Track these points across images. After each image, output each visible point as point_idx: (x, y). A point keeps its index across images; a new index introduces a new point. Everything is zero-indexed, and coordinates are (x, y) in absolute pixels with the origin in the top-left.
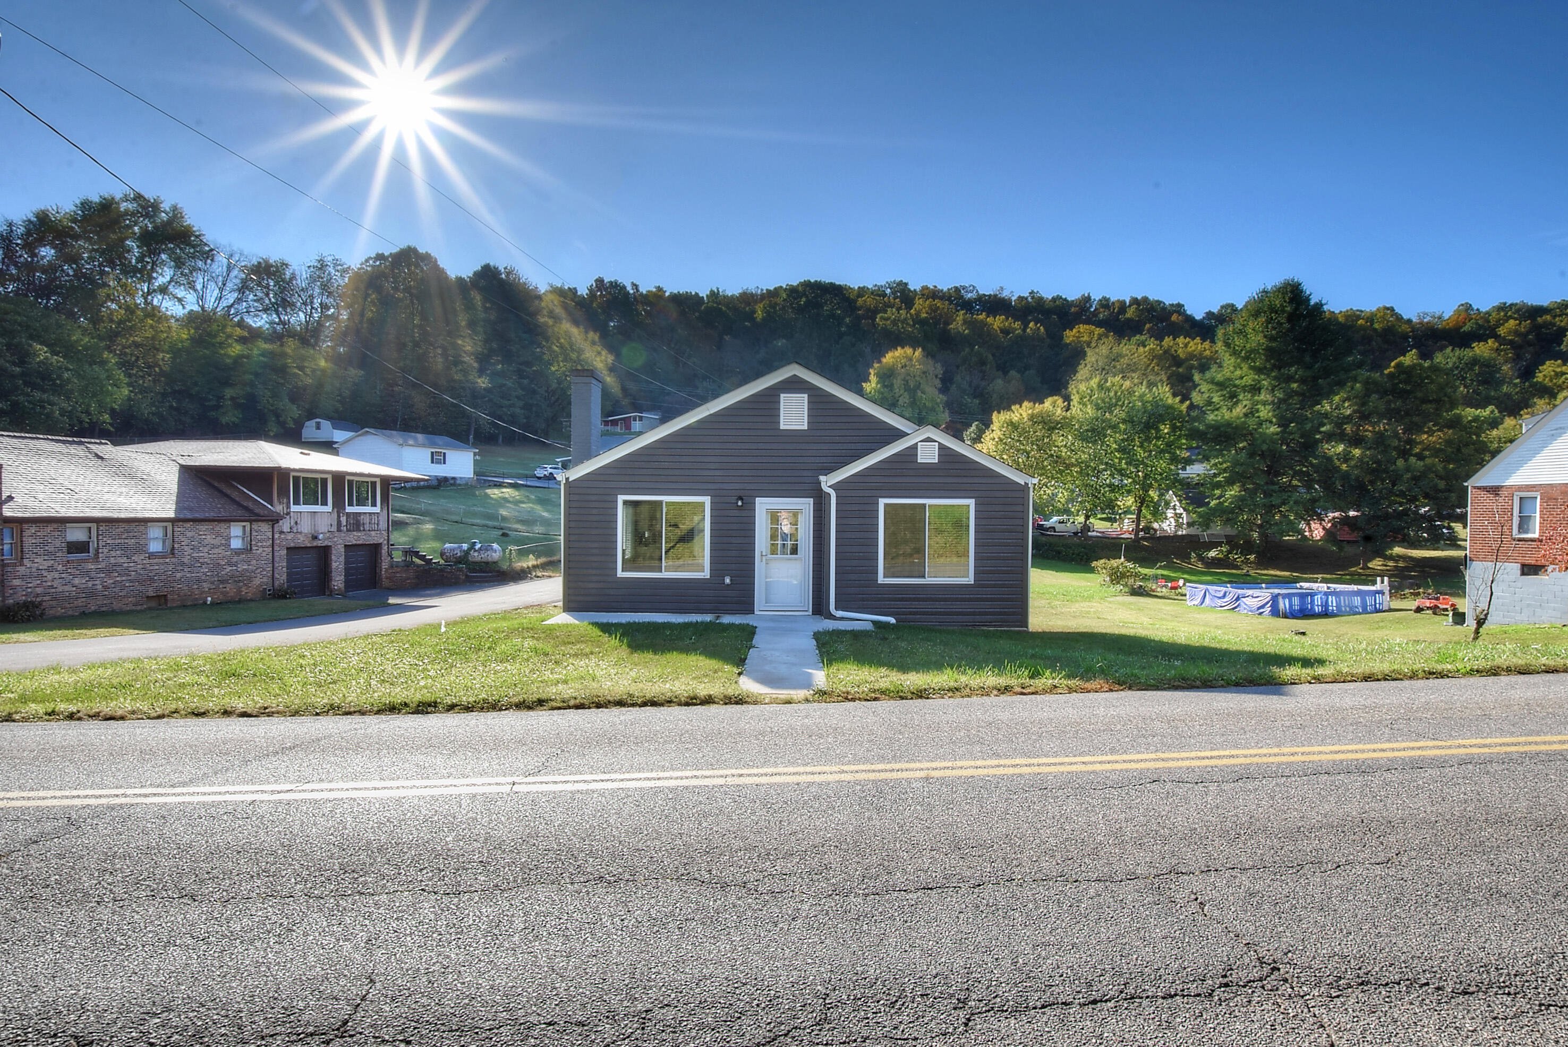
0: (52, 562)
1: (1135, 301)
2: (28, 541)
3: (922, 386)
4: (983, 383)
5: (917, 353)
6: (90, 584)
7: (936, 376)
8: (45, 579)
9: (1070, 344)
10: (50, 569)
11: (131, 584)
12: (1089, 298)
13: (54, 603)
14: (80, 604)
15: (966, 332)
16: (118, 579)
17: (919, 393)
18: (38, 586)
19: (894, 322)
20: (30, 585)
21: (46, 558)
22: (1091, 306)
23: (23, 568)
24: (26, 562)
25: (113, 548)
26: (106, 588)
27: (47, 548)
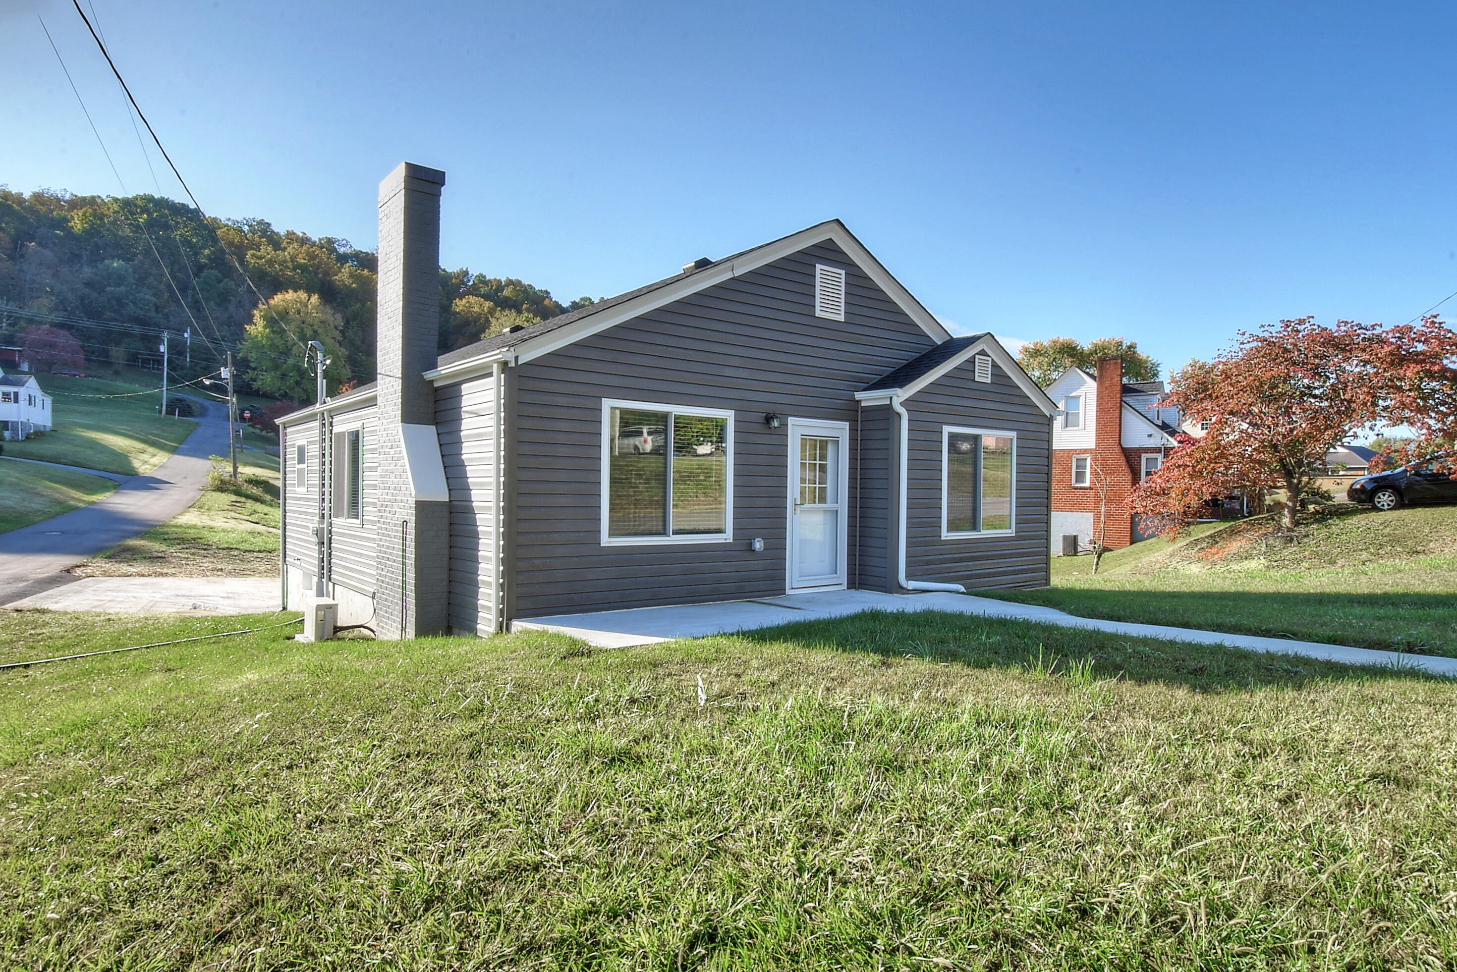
1: (510, 282)
5: (313, 299)
9: (459, 313)
12: (466, 273)
19: (270, 262)
22: (469, 281)
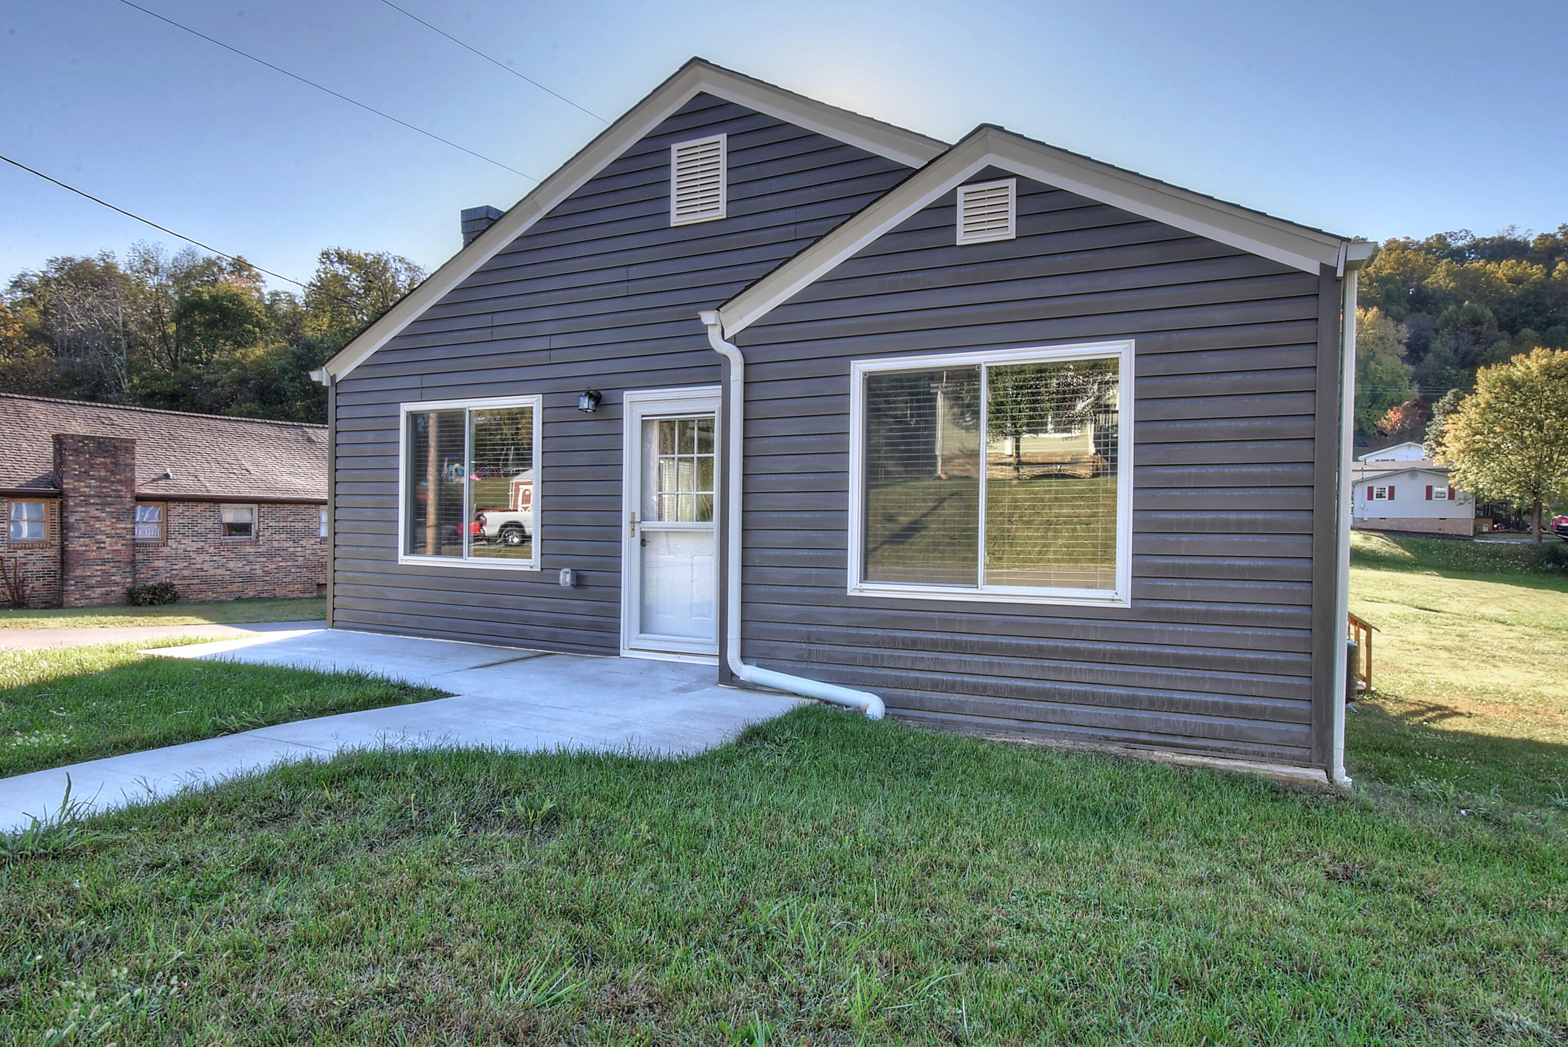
0: (202, 544)
2: (175, 521)
3: (1377, 357)
4: (1476, 349)
5: (1369, 315)
6: (248, 568)
7: (1400, 342)
8: (194, 561)
10: (200, 551)
11: (298, 570)
13: (204, 587)
14: (236, 589)
15: (1452, 284)
16: (281, 564)
17: (1372, 364)
18: (185, 568)
20: (175, 567)
21: (195, 539)
23: (168, 549)
24: (170, 542)
25: (278, 531)
26: (267, 573)
27: (196, 529)
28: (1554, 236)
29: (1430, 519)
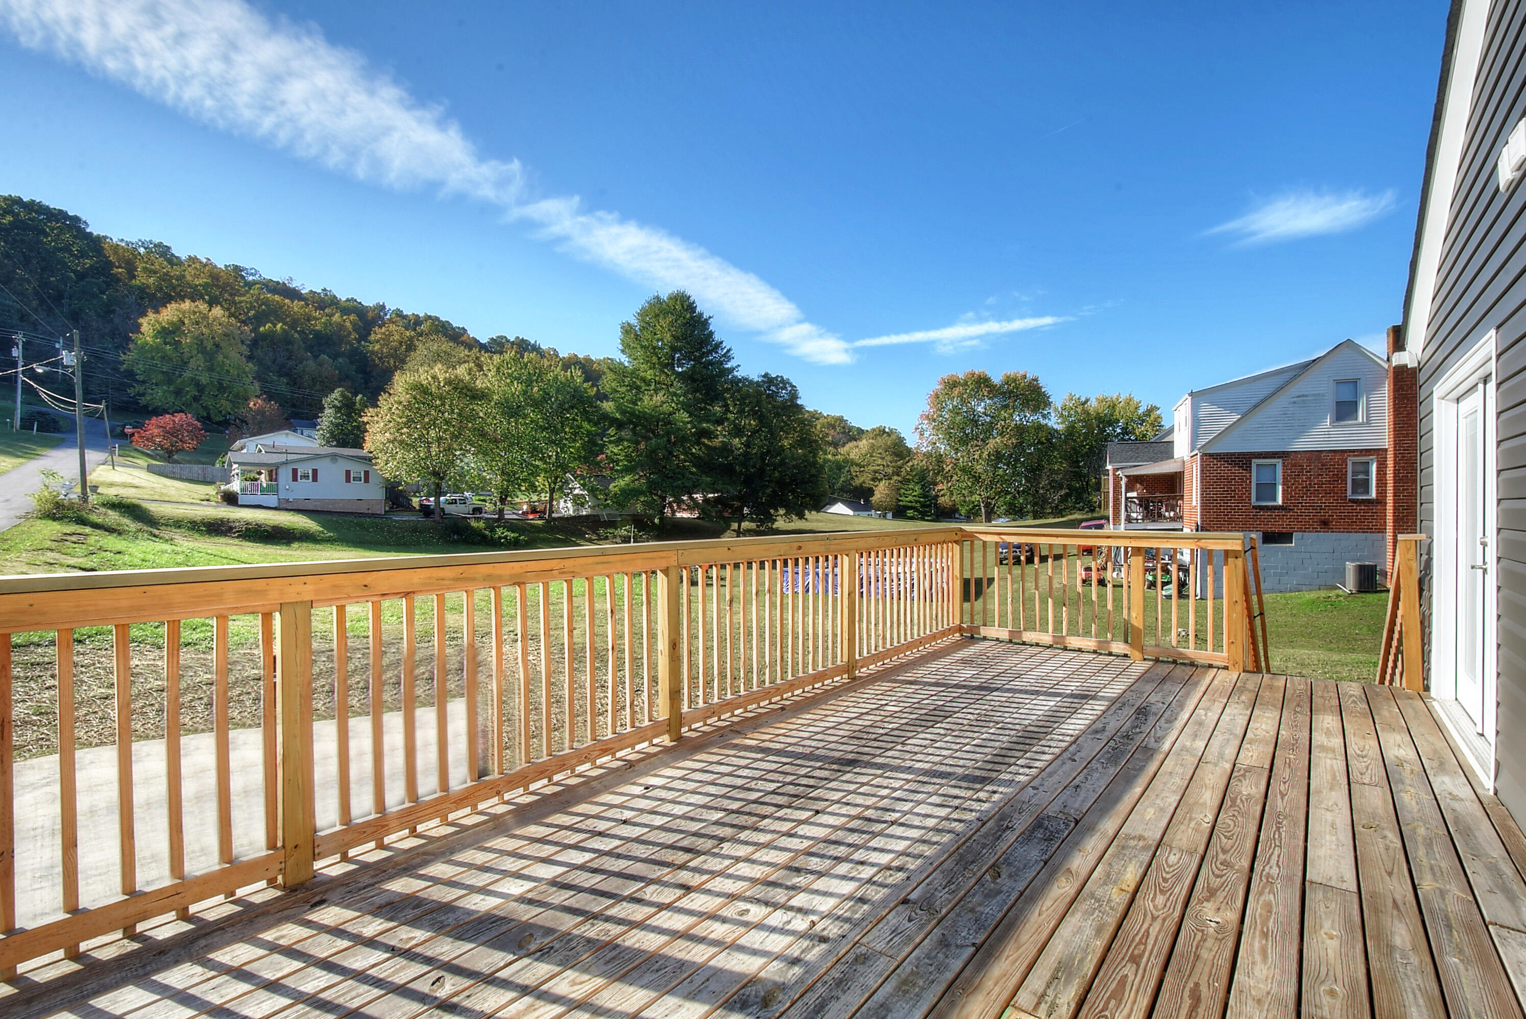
3: (223, 349)
5: (215, 311)
12: (383, 307)
22: (386, 315)
28: (319, 294)
29: (349, 500)
